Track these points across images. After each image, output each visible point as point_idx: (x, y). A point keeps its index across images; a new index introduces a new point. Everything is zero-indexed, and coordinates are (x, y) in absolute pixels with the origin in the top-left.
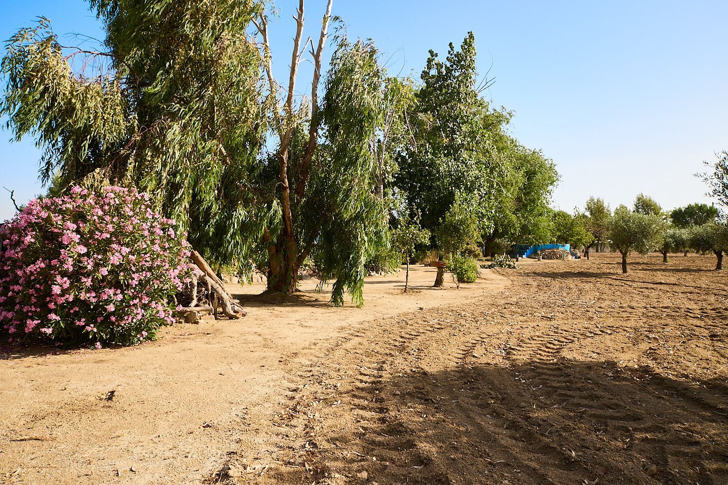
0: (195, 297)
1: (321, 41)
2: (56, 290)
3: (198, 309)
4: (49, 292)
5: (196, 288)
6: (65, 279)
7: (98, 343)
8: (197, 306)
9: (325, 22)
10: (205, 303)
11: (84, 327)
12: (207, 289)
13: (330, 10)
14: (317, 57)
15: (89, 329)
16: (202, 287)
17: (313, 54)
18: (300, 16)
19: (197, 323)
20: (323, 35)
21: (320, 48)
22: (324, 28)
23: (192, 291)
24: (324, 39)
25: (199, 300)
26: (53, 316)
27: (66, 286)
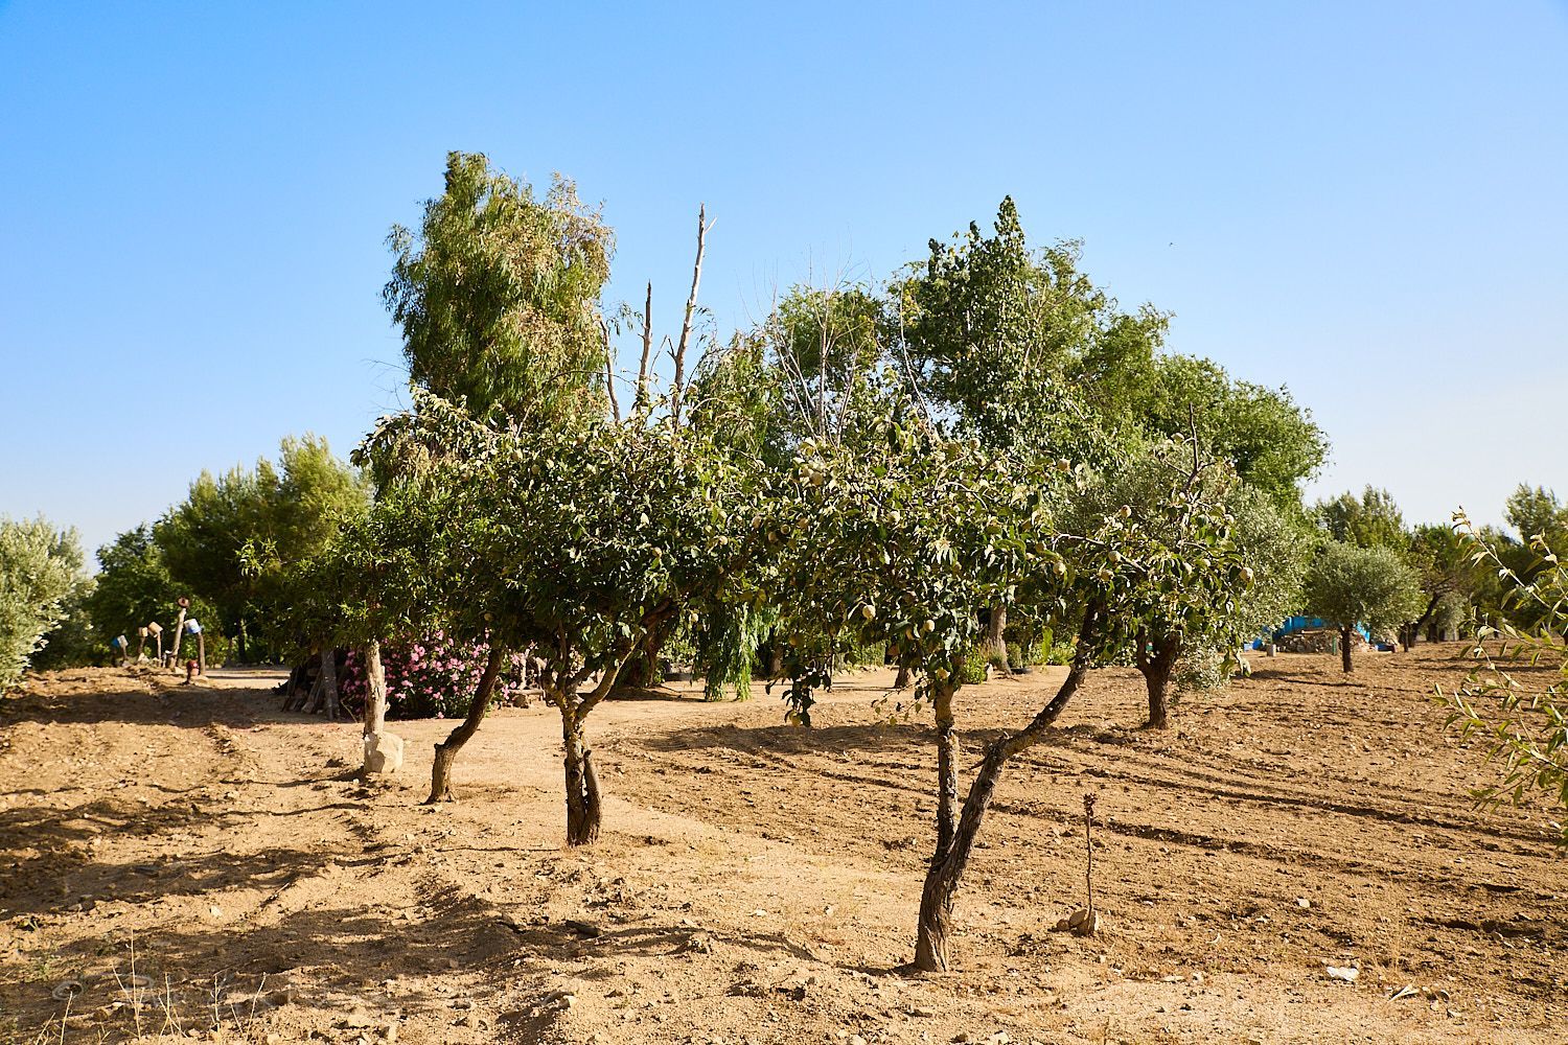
0: (523, 679)
1: (684, 336)
2: (415, 657)
3: (527, 691)
4: (407, 659)
5: (524, 669)
6: (422, 648)
7: (440, 713)
8: (526, 688)
9: (688, 311)
10: (535, 686)
11: (432, 695)
12: (537, 672)
13: (695, 293)
14: (678, 359)
15: (436, 696)
16: (531, 668)
17: (673, 355)
18: (647, 332)
19: (527, 707)
20: (686, 329)
21: (682, 347)
22: (687, 319)
23: (520, 672)
24: (687, 334)
25: (528, 683)
26: (406, 683)
27: (422, 654)
